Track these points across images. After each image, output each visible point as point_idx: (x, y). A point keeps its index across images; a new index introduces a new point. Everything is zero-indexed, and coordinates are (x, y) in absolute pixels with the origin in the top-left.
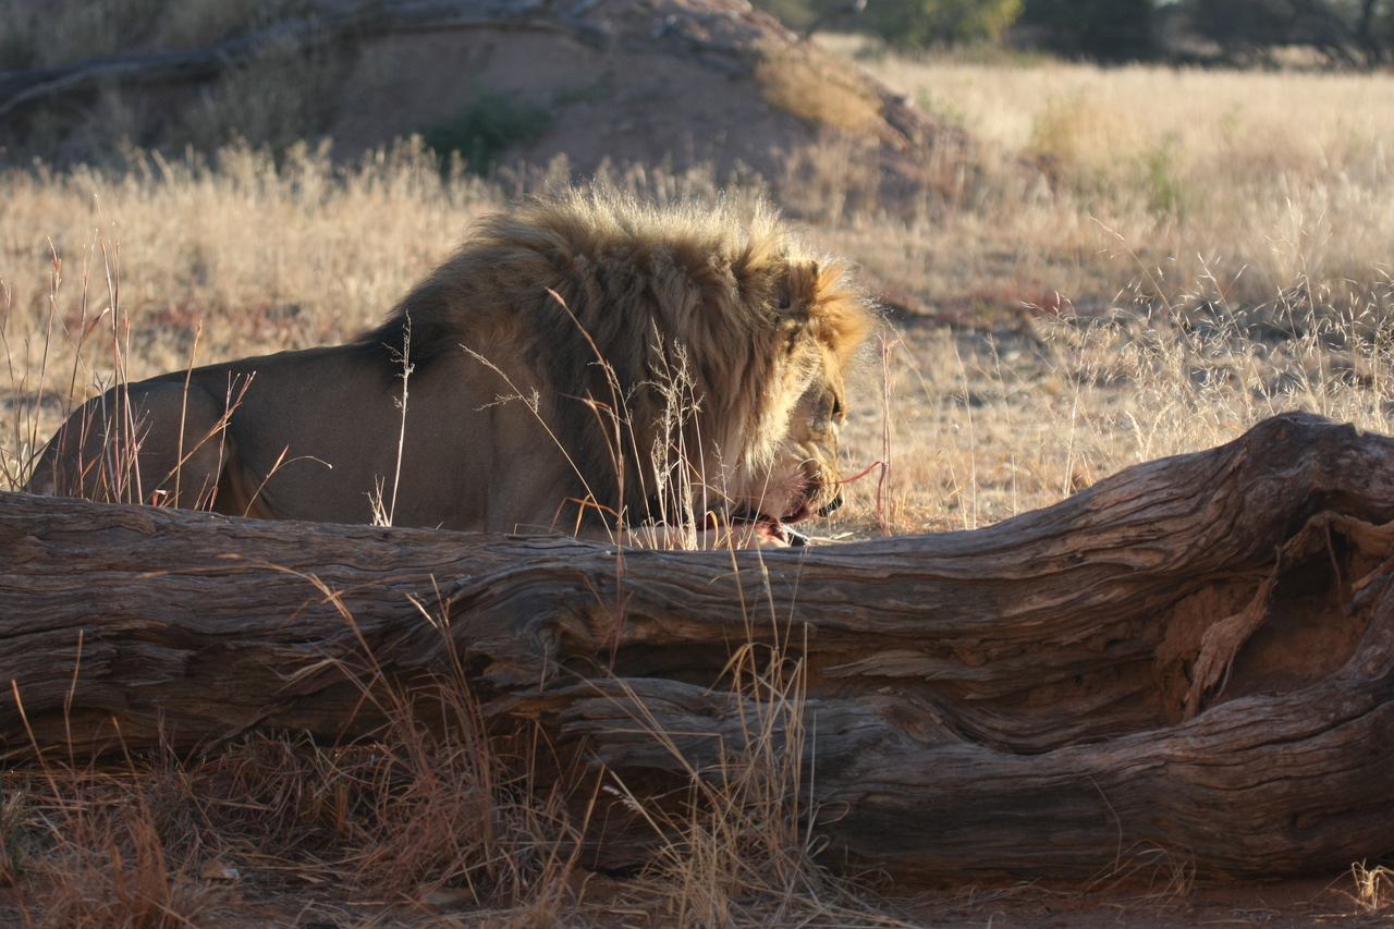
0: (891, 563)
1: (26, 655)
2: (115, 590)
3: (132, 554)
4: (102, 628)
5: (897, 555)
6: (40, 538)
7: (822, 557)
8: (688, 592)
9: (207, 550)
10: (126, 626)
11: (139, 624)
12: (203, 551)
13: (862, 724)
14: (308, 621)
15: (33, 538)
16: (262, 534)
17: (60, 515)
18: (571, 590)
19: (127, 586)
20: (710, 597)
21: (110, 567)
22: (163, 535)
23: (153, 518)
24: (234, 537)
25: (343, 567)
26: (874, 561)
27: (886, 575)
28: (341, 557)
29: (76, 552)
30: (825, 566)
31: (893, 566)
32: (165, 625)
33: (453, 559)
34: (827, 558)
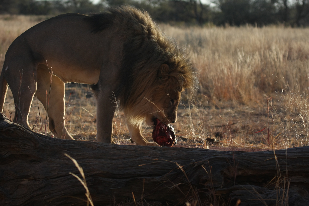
0: (297, 154)
1: (70, 181)
2: (91, 163)
3: (93, 154)
4: (89, 173)
5: (298, 152)
6: (67, 150)
7: (281, 153)
8: (252, 163)
9: (111, 153)
10: (95, 173)
11: (98, 172)
12: (110, 153)
13: (295, 195)
14: (142, 171)
15: (66, 150)
16: (124, 148)
17: (71, 144)
18: (225, 163)
19: (93, 162)
20: (257, 164)
21: (87, 158)
22: (99, 149)
23: (95, 145)
24: (117, 149)
25: (148, 157)
26: (293, 154)
27: (297, 157)
28: (146, 154)
29: (78, 154)
30: (282, 155)
31: (298, 155)
32: (105, 172)
33: (175, 154)
34: (282, 153)
